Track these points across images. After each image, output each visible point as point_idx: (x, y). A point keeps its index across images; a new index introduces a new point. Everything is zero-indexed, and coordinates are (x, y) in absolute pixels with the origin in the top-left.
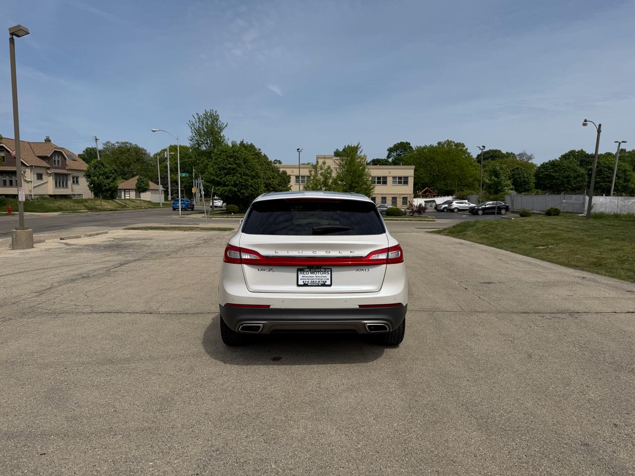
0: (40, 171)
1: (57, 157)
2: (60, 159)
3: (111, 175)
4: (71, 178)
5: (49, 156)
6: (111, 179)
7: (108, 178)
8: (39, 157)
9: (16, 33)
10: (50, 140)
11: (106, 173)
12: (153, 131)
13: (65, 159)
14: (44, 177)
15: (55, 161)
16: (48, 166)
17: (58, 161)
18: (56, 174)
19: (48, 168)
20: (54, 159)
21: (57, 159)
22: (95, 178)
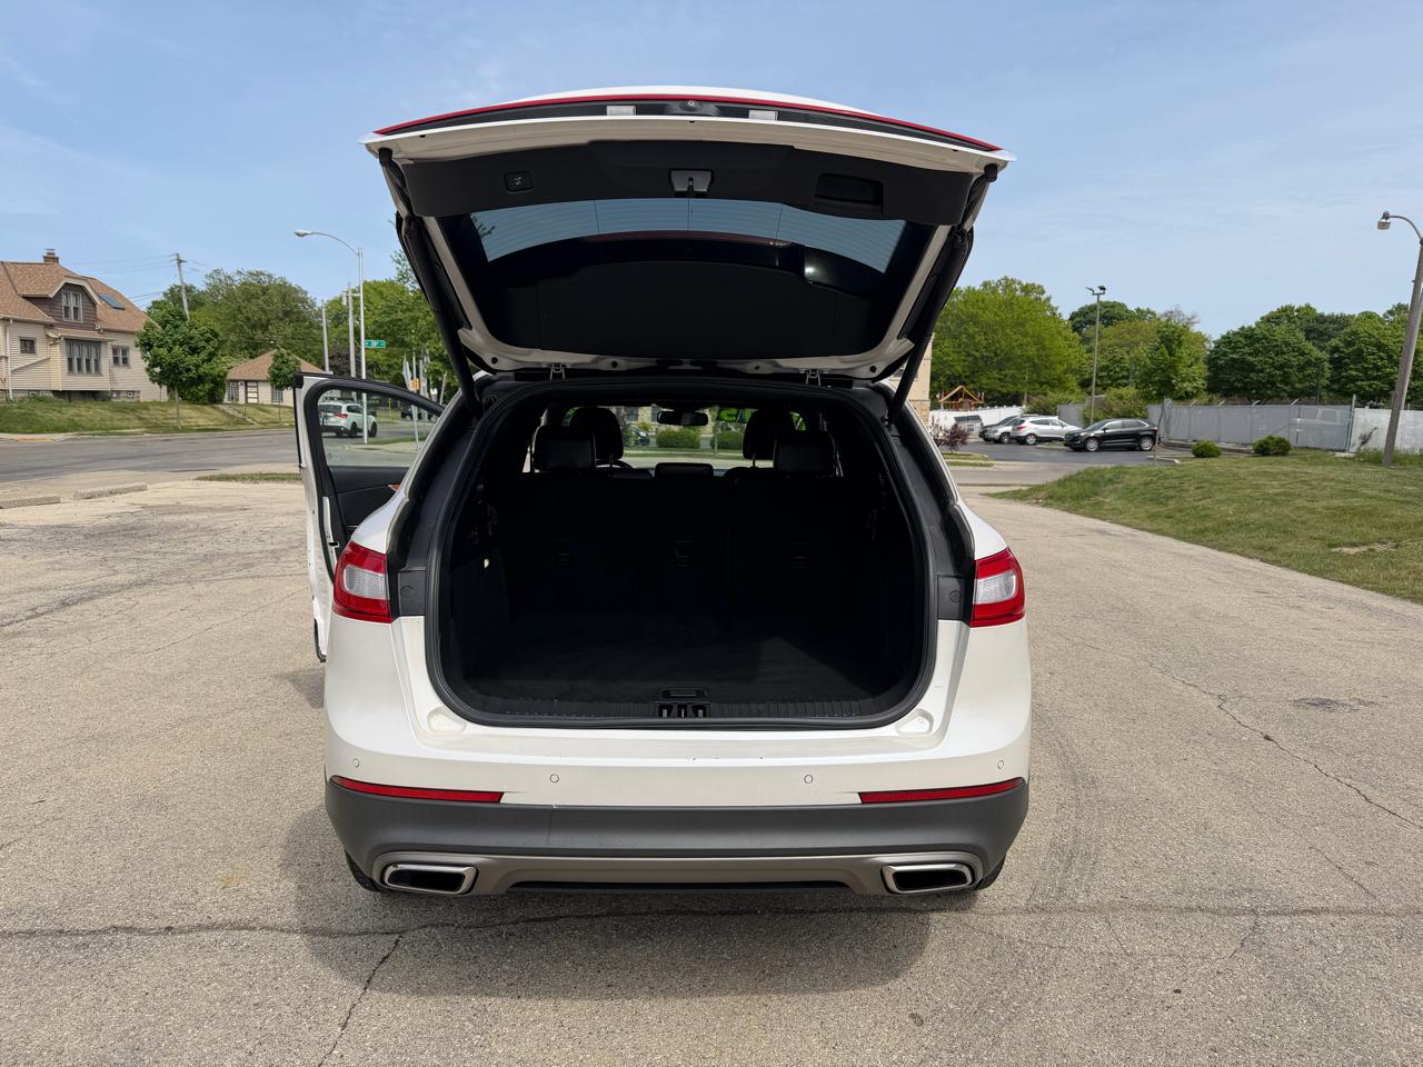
0: (29, 333)
1: (72, 299)
2: (80, 306)
3: (203, 344)
4: (110, 352)
5: (51, 296)
6: (203, 355)
7: (194, 351)
8: (27, 298)
10: (57, 259)
11: (192, 338)
12: (298, 235)
13: (94, 304)
14: (39, 346)
15: (67, 308)
16: (50, 320)
17: (76, 309)
18: (70, 341)
19: (50, 326)
20: (64, 304)
21: (72, 304)
22: (163, 351)
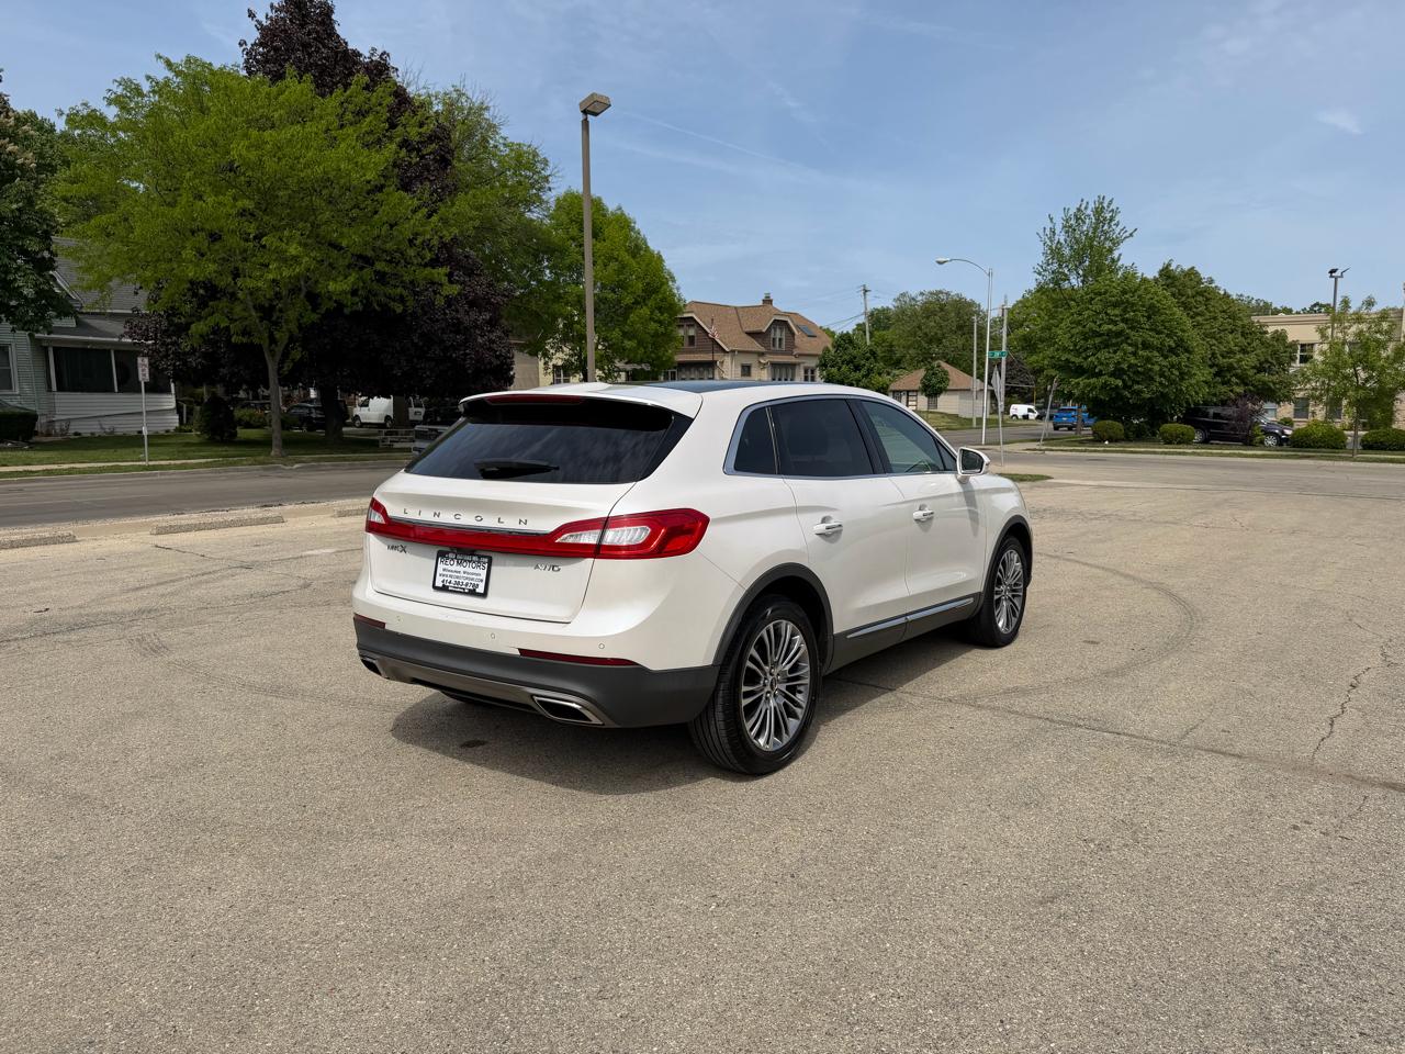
0: (747, 360)
1: (778, 331)
2: (784, 337)
3: (863, 362)
4: (802, 372)
5: (764, 331)
6: (863, 372)
7: (857, 368)
8: (749, 334)
9: (593, 108)
10: (771, 301)
11: (855, 358)
12: (940, 263)
13: (793, 334)
14: (753, 371)
15: (774, 339)
16: (762, 349)
17: (780, 340)
18: (774, 365)
19: (761, 354)
20: (772, 336)
21: (778, 336)
22: (834, 370)
